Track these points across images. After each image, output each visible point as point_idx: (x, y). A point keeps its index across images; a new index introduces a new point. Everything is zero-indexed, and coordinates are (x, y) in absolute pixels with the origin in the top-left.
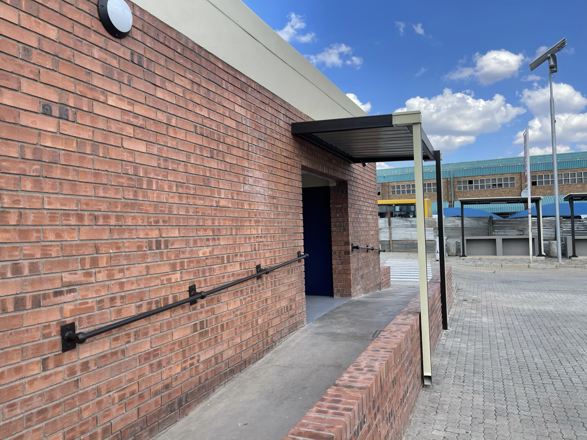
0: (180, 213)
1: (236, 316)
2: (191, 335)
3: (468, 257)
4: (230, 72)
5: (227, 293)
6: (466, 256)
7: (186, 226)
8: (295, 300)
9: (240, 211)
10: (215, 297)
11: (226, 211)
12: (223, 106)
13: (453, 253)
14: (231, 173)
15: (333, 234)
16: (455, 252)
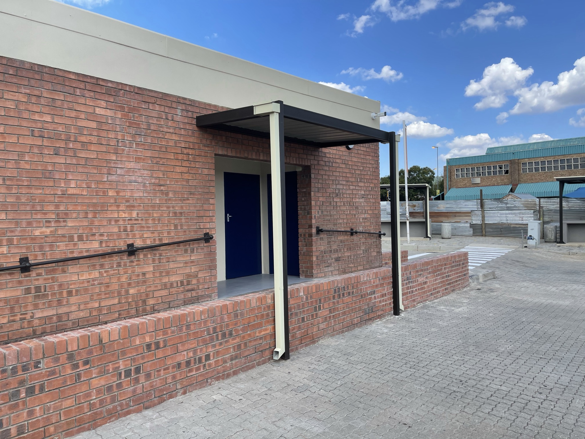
0: (8, 201)
1: (94, 285)
2: (22, 296)
3: (567, 244)
4: (89, 80)
5: (78, 265)
6: (564, 243)
7: (17, 211)
8: (197, 276)
9: (102, 198)
10: (59, 268)
11: (77, 198)
12: (75, 110)
13: (550, 239)
14: (88, 166)
15: (300, 217)
16: (553, 238)
